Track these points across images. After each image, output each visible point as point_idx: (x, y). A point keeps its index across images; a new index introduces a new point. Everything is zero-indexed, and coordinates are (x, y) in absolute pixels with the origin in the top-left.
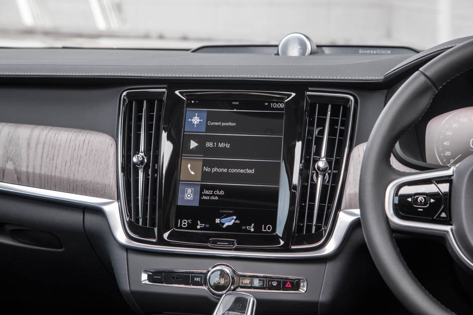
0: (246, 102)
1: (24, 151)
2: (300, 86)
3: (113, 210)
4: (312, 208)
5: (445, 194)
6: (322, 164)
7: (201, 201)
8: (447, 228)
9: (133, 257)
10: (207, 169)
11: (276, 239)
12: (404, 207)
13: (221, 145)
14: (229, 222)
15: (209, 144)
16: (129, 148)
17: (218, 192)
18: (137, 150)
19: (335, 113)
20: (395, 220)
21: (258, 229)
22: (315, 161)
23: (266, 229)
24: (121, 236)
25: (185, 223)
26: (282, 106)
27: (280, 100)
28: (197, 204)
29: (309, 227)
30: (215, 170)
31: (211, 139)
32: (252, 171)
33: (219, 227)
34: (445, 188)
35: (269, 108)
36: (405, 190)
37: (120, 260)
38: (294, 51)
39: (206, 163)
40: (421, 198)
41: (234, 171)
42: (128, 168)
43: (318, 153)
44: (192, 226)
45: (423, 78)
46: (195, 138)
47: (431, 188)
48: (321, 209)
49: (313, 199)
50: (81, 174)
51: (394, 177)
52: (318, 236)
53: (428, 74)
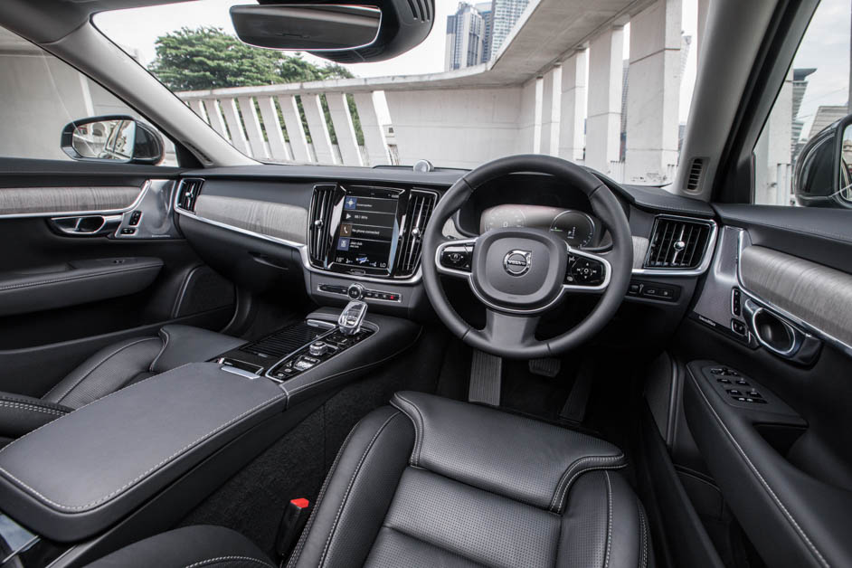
0: (378, 194)
1: (265, 214)
2: (408, 186)
3: (305, 250)
4: (408, 255)
5: (469, 253)
6: (415, 231)
7: (350, 249)
8: (469, 274)
9: (313, 276)
10: (354, 230)
11: (386, 272)
12: (446, 260)
13: (363, 217)
14: (363, 260)
15: (356, 217)
16: (315, 216)
17: (359, 244)
18: (319, 219)
19: (426, 203)
20: (440, 267)
21: (378, 266)
22: (413, 228)
23: (383, 265)
24: (307, 264)
25: (340, 260)
26: (397, 196)
27: (397, 193)
28: (347, 249)
29: (406, 266)
30: (358, 231)
31: (357, 214)
32: (378, 233)
33: (357, 263)
34: (470, 249)
35: (390, 197)
36: (447, 250)
37: (307, 276)
38: (424, 169)
39: (354, 227)
40: (456, 255)
41: (368, 232)
42: (313, 228)
43: (414, 225)
44: (344, 262)
45: (464, 182)
46: (350, 213)
47: (462, 249)
48: (413, 256)
49: (409, 250)
50: (290, 230)
51: (442, 241)
52: (409, 272)
53: (467, 180)
